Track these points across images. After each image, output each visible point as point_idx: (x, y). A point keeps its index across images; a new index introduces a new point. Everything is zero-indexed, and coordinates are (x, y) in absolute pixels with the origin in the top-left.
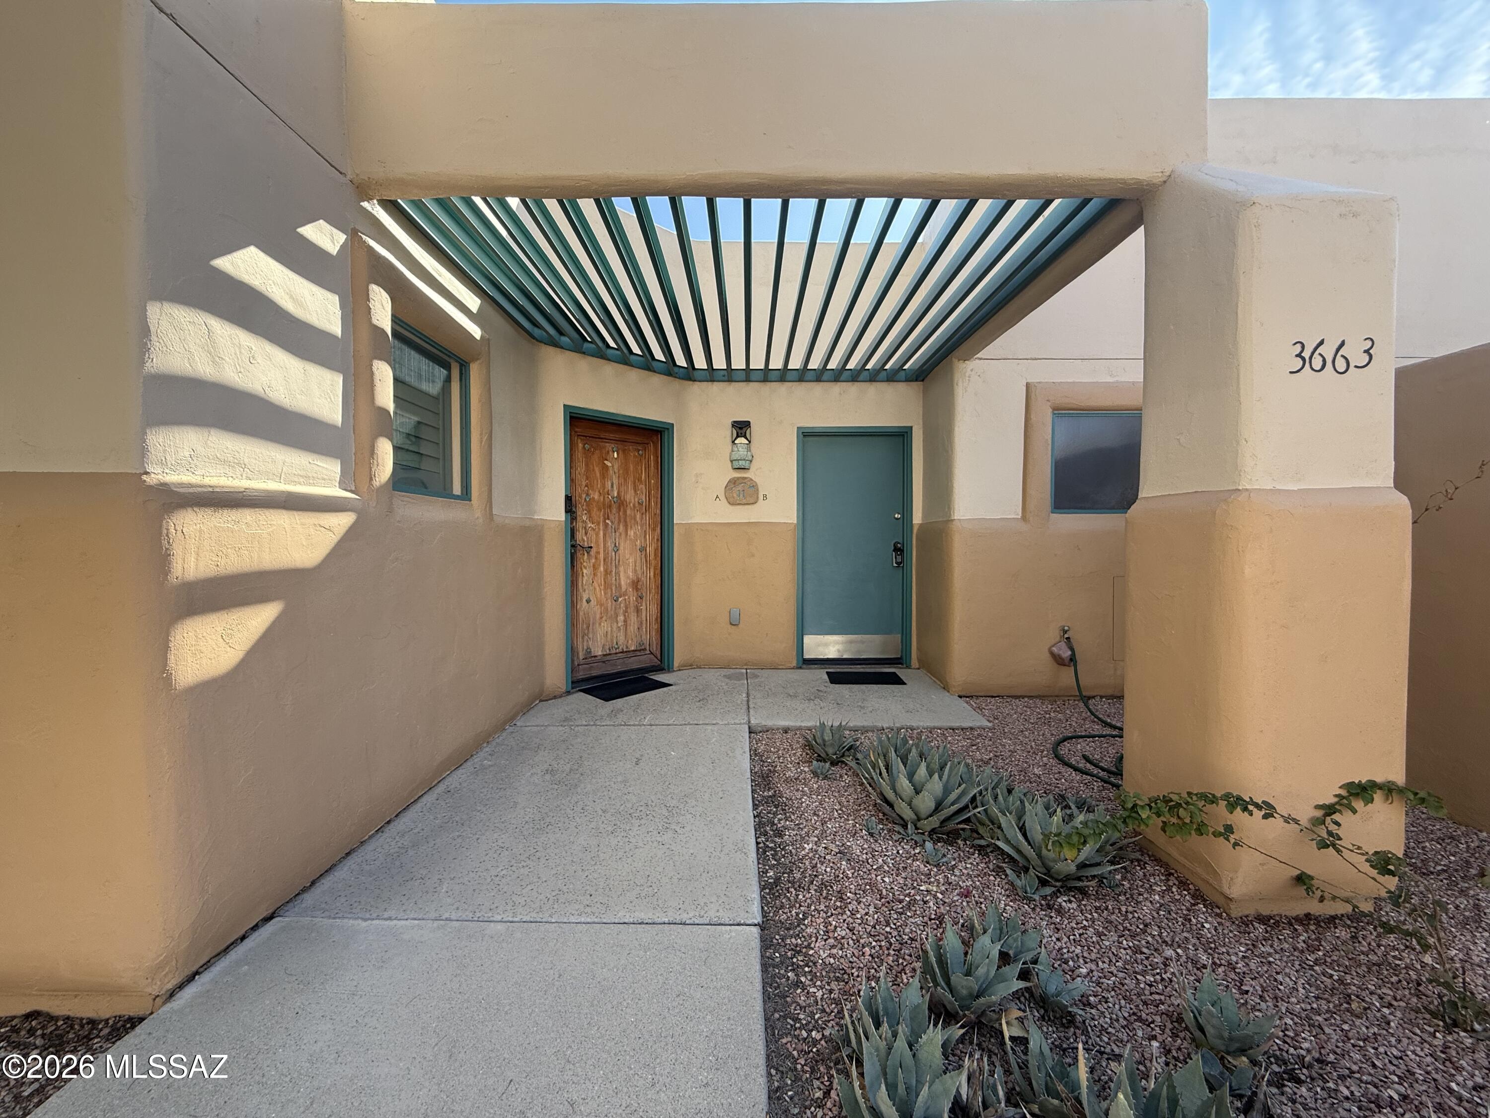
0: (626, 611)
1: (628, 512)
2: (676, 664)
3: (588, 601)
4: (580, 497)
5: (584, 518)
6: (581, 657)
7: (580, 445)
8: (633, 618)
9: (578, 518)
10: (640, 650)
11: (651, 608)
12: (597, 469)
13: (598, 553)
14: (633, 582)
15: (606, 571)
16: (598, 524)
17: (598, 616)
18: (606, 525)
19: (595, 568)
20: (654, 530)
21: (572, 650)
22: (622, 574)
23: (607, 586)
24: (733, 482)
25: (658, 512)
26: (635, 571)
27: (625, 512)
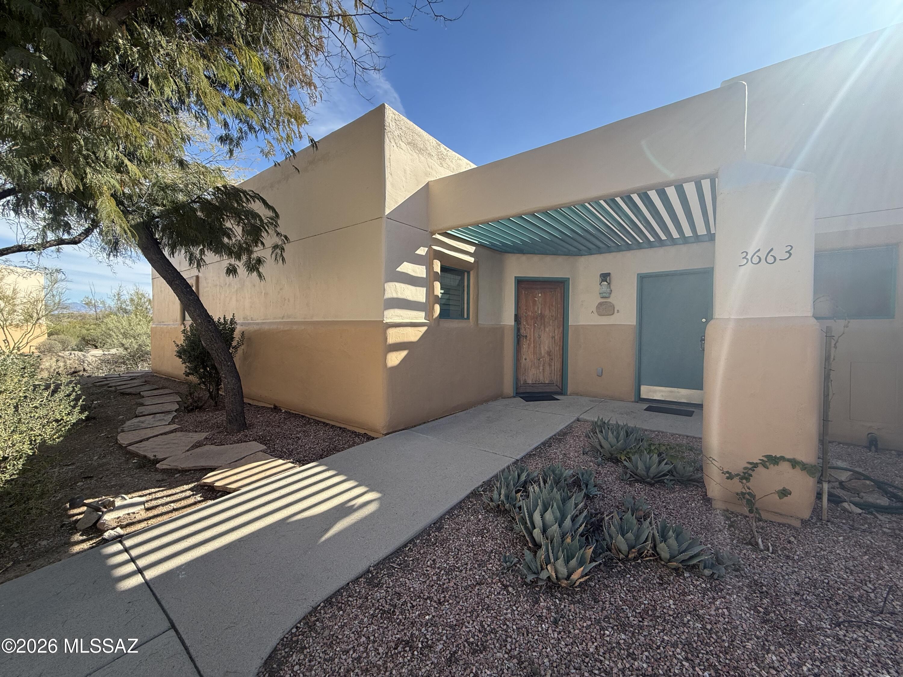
0: (544, 365)
1: (546, 320)
2: (569, 393)
3: (526, 359)
4: (523, 314)
5: (524, 323)
6: (522, 383)
7: (523, 292)
8: (547, 368)
9: (522, 324)
10: (551, 384)
11: (557, 365)
12: (531, 302)
13: (530, 338)
14: (548, 352)
15: (534, 346)
16: (531, 326)
17: (530, 366)
18: (535, 326)
19: (529, 345)
20: (559, 328)
21: (517, 379)
22: (542, 348)
23: (534, 353)
24: (601, 304)
25: (562, 319)
26: (549, 347)
27: (544, 320)
